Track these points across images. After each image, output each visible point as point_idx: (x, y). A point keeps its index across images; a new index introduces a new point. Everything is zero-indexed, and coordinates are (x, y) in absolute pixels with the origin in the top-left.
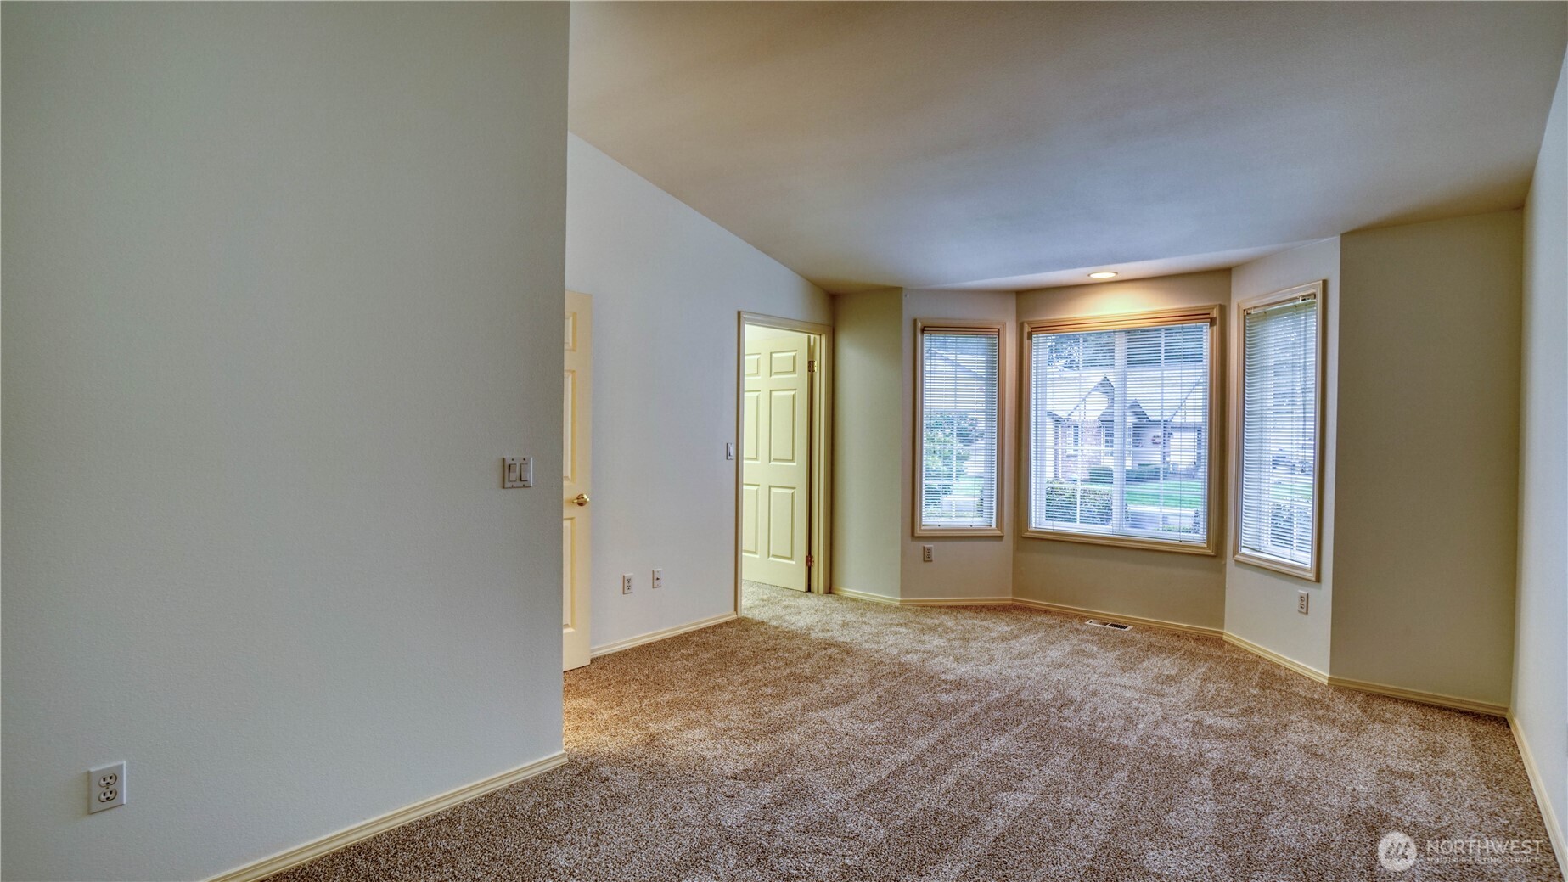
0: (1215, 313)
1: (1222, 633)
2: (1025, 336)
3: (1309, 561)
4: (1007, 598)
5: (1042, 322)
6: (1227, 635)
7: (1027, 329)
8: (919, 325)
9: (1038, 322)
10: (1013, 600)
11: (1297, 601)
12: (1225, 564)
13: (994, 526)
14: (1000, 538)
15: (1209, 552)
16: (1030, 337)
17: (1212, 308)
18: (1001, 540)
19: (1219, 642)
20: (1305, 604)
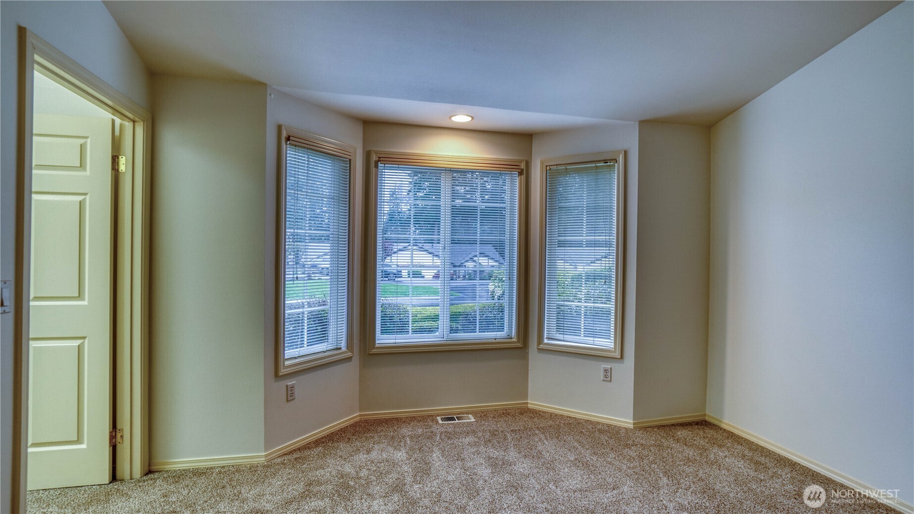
0: (523, 166)
1: (527, 403)
2: (373, 164)
3: (612, 345)
4: (354, 416)
5: (389, 153)
6: (531, 404)
7: (374, 158)
8: (284, 134)
9: (385, 153)
10: (360, 415)
11: (602, 374)
12: (528, 352)
13: (344, 349)
14: (349, 359)
15: (519, 345)
16: (376, 166)
17: (521, 161)
18: (351, 361)
19: (525, 411)
20: (608, 375)
